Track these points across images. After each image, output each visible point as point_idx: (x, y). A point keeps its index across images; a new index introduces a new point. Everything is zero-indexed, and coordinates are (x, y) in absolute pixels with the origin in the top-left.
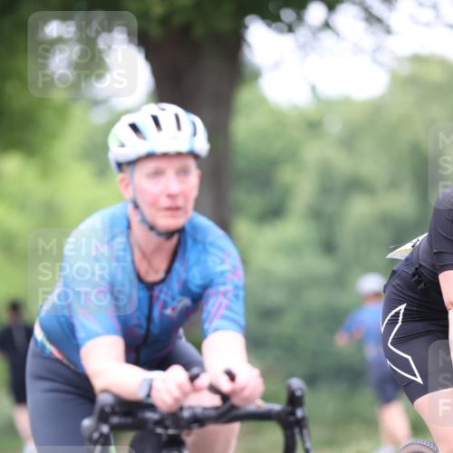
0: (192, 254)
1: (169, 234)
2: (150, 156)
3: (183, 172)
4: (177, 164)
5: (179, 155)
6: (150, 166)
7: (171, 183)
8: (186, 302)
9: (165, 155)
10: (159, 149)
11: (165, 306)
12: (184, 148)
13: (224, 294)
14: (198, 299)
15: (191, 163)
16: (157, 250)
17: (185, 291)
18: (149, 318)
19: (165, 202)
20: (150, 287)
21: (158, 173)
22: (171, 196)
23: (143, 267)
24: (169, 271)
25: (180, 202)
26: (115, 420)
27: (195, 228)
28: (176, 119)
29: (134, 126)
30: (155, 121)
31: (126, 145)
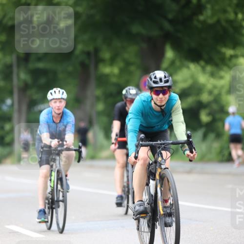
0: (65, 117)
1: (59, 114)
2: (54, 99)
3: (60, 102)
4: (59, 100)
5: (59, 99)
6: (53, 101)
7: (58, 104)
8: (64, 127)
9: (56, 99)
10: (55, 98)
11: (60, 127)
12: (60, 97)
14: (66, 127)
15: (63, 100)
16: (57, 117)
17: (63, 125)
18: (56, 130)
19: (57, 108)
20: (56, 124)
21: (55, 102)
22: (59, 107)
23: (55, 120)
24: (60, 121)
25: (60, 108)
26: (44, 149)
27: (66, 113)
28: (59, 91)
29: (51, 93)
30: (55, 92)
31: (49, 97)
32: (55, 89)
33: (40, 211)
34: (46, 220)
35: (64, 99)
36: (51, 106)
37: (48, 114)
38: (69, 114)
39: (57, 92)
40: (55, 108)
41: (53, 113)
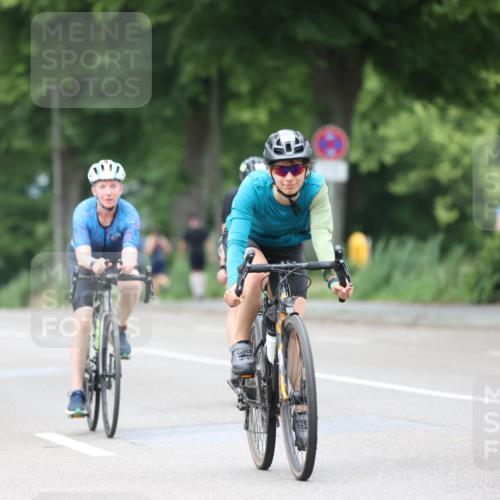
0: (121, 216)
1: (110, 209)
2: (100, 180)
3: (113, 186)
4: (110, 183)
5: (110, 180)
6: (100, 184)
7: (108, 190)
8: (119, 235)
9: (105, 180)
10: (103, 178)
11: (111, 235)
12: (112, 177)
13: (131, 233)
14: (123, 234)
15: (117, 183)
16: (106, 215)
17: (118, 230)
18: (105, 239)
19: (106, 198)
20: (105, 228)
21: (103, 187)
22: (109, 196)
23: (101, 220)
24: (112, 223)
25: (112, 197)
27: (123, 207)
28: (111, 166)
29: (95, 169)
30: (102, 167)
31: (92, 176)
32: (102, 162)
33: (74, 394)
34: (85, 412)
35: (119, 181)
36: (94, 193)
37: (89, 210)
38: (128, 210)
39: (107, 166)
40: (102, 198)
41: (99, 207)
